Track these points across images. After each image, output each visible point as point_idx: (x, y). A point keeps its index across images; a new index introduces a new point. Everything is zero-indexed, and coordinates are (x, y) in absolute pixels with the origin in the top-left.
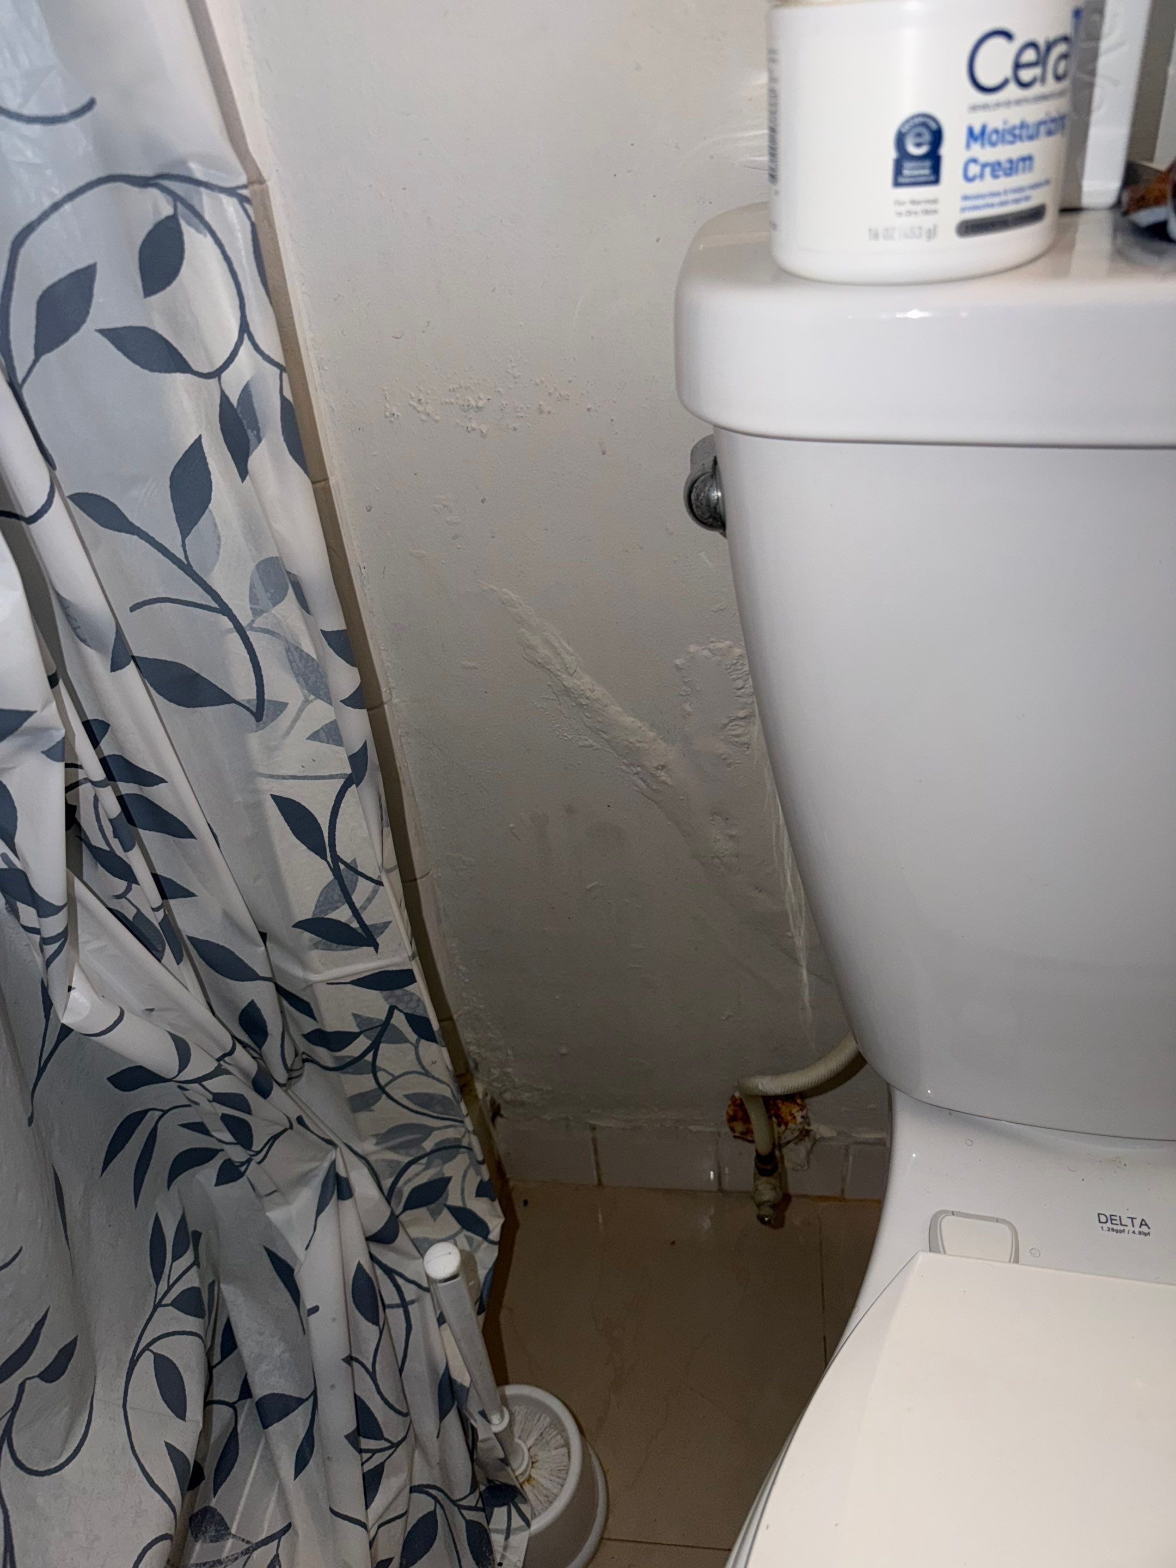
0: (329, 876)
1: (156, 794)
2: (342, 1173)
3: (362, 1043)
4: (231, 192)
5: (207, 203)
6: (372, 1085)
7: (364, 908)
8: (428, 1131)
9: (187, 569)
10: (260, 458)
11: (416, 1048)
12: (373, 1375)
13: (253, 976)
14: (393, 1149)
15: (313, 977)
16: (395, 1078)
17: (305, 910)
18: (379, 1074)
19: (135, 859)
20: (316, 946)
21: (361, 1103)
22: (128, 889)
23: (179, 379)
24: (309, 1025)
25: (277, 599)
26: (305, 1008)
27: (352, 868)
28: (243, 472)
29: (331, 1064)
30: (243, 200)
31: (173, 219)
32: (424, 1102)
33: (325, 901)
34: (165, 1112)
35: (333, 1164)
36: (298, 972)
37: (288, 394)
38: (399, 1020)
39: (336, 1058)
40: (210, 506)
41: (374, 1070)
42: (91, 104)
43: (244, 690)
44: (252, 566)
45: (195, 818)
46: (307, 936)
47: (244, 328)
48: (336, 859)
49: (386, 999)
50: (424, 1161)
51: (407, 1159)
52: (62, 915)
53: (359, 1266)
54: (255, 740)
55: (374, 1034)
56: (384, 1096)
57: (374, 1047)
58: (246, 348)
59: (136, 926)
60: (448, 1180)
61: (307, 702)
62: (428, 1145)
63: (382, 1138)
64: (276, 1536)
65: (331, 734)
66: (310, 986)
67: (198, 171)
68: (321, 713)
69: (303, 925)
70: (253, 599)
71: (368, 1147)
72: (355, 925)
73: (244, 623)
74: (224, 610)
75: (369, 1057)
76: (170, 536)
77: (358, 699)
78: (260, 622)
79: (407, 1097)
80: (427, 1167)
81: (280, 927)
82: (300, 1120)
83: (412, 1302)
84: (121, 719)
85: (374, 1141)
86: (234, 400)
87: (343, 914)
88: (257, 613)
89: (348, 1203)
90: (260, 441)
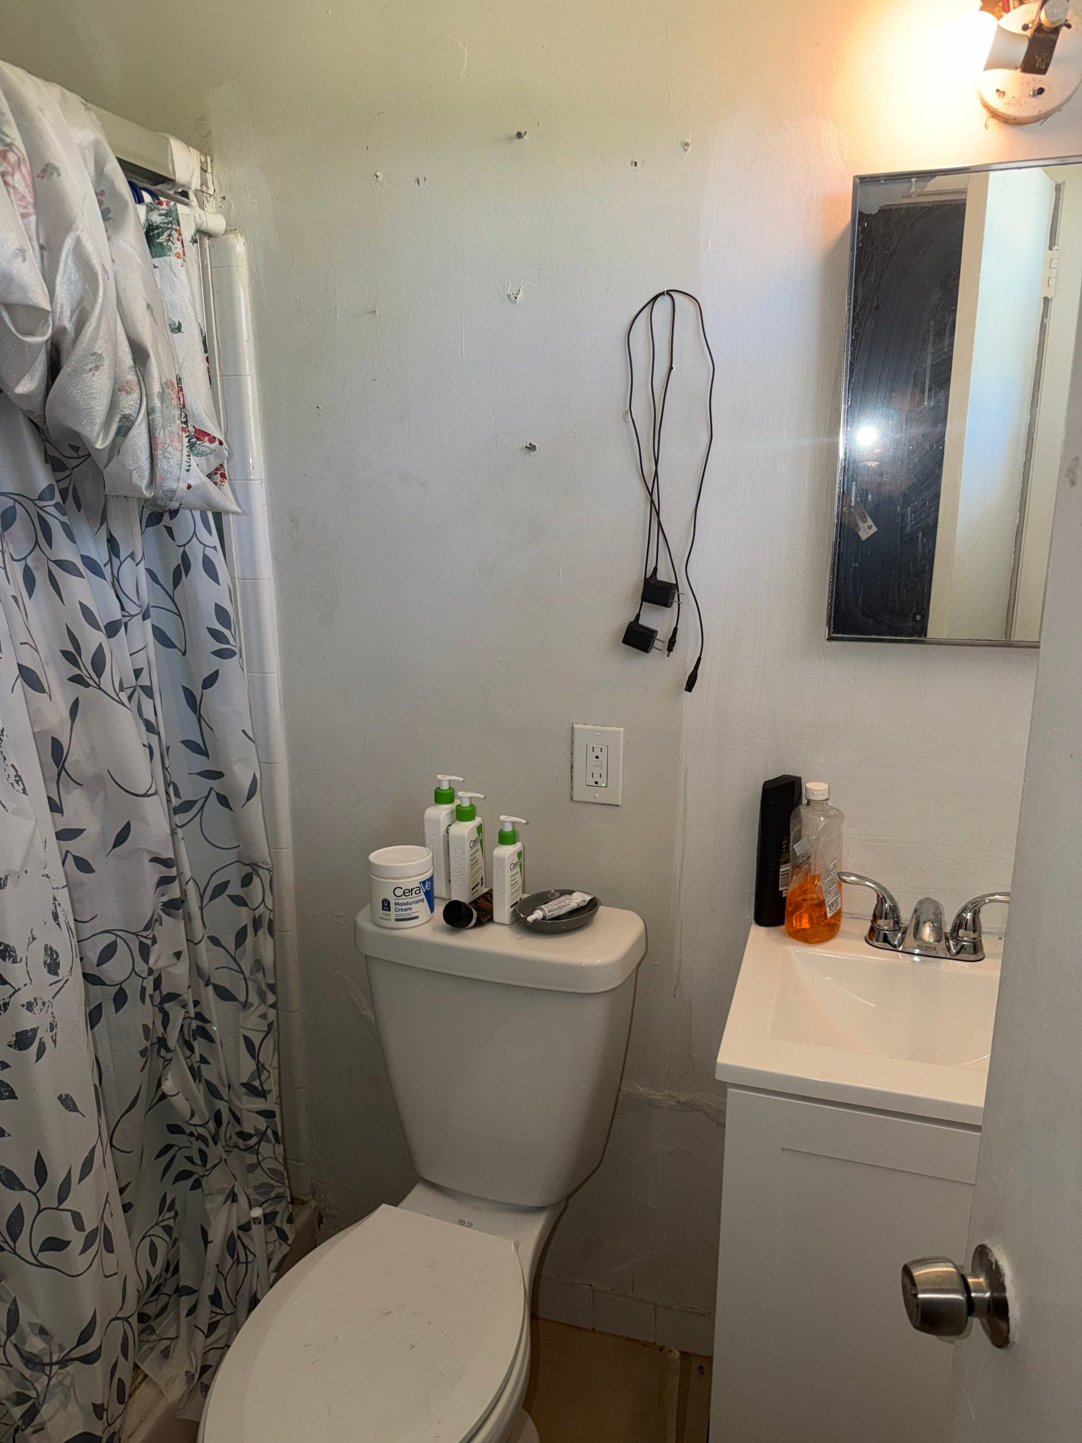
0: (255, 1067)
1: (207, 1026)
2: (236, 1191)
3: (254, 1140)
4: (267, 869)
5: (261, 871)
6: (256, 1161)
7: (265, 1082)
8: (273, 1187)
9: (234, 959)
10: (260, 933)
11: (274, 1146)
12: (225, 1280)
13: (221, 1098)
14: (260, 1194)
15: (243, 1107)
16: (264, 1159)
17: (245, 1080)
18: (259, 1155)
19: (196, 1044)
20: (245, 1094)
21: (251, 1168)
22: (191, 1055)
23: (245, 908)
24: (238, 1129)
25: (258, 971)
26: (238, 1120)
27: (263, 1065)
28: (256, 935)
29: (242, 1147)
30: (269, 871)
31: (252, 873)
32: (273, 1171)
33: (252, 1077)
34: (180, 1148)
35: (234, 1187)
36: (238, 1103)
37: (271, 917)
38: (269, 1133)
39: (245, 1145)
40: (246, 942)
41: (258, 1153)
42: (239, 846)
43: (242, 998)
44: (253, 961)
45: (217, 1038)
46: (244, 1089)
47: (263, 900)
48: (258, 1061)
49: (266, 1122)
50: (269, 1202)
51: (264, 1200)
52: (172, 1053)
53: (232, 1233)
54: (241, 1014)
55: (260, 1136)
56: (259, 1168)
57: (259, 1143)
58: (262, 905)
59: (191, 1068)
60: (278, 1213)
61: (260, 1004)
62: (273, 1195)
63: (256, 1188)
64: (173, 1339)
65: (264, 1016)
66: (241, 1110)
67: (260, 864)
68: (263, 1009)
69: (243, 1085)
70: (251, 970)
71: (250, 1191)
72: (260, 1088)
73: (247, 977)
74: (242, 972)
75: (256, 1147)
76: (232, 949)
77: (274, 1006)
78: (252, 977)
79: (268, 1169)
80: (271, 1205)
81: (236, 1085)
82: (225, 1160)
83: (250, 1262)
84: (203, 1001)
85: (253, 1189)
86: (257, 917)
87: (257, 1083)
88: (251, 974)
89: (235, 1204)
90: (261, 928)
